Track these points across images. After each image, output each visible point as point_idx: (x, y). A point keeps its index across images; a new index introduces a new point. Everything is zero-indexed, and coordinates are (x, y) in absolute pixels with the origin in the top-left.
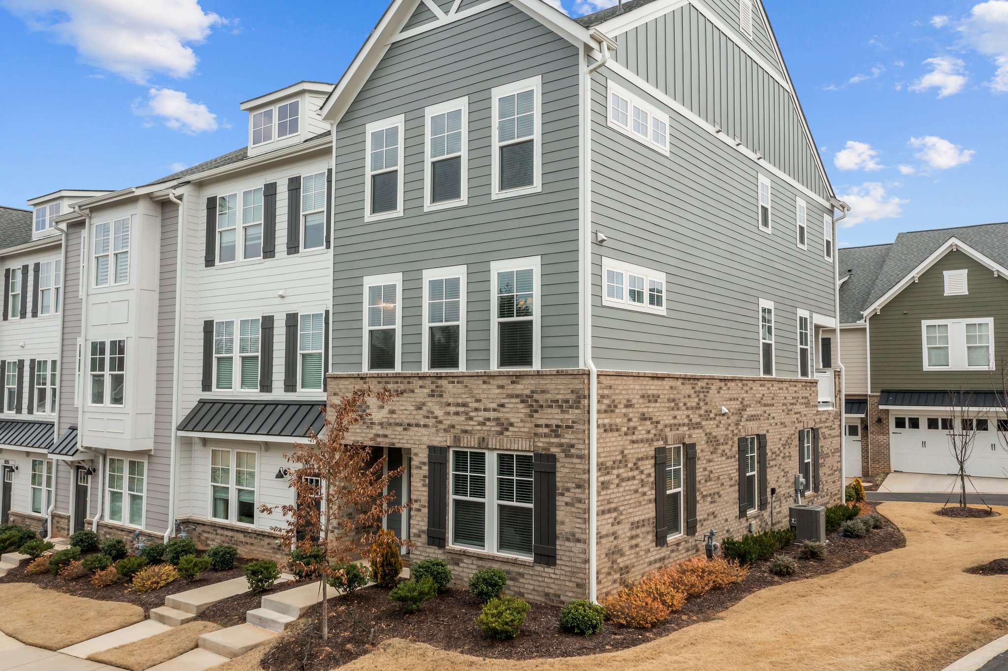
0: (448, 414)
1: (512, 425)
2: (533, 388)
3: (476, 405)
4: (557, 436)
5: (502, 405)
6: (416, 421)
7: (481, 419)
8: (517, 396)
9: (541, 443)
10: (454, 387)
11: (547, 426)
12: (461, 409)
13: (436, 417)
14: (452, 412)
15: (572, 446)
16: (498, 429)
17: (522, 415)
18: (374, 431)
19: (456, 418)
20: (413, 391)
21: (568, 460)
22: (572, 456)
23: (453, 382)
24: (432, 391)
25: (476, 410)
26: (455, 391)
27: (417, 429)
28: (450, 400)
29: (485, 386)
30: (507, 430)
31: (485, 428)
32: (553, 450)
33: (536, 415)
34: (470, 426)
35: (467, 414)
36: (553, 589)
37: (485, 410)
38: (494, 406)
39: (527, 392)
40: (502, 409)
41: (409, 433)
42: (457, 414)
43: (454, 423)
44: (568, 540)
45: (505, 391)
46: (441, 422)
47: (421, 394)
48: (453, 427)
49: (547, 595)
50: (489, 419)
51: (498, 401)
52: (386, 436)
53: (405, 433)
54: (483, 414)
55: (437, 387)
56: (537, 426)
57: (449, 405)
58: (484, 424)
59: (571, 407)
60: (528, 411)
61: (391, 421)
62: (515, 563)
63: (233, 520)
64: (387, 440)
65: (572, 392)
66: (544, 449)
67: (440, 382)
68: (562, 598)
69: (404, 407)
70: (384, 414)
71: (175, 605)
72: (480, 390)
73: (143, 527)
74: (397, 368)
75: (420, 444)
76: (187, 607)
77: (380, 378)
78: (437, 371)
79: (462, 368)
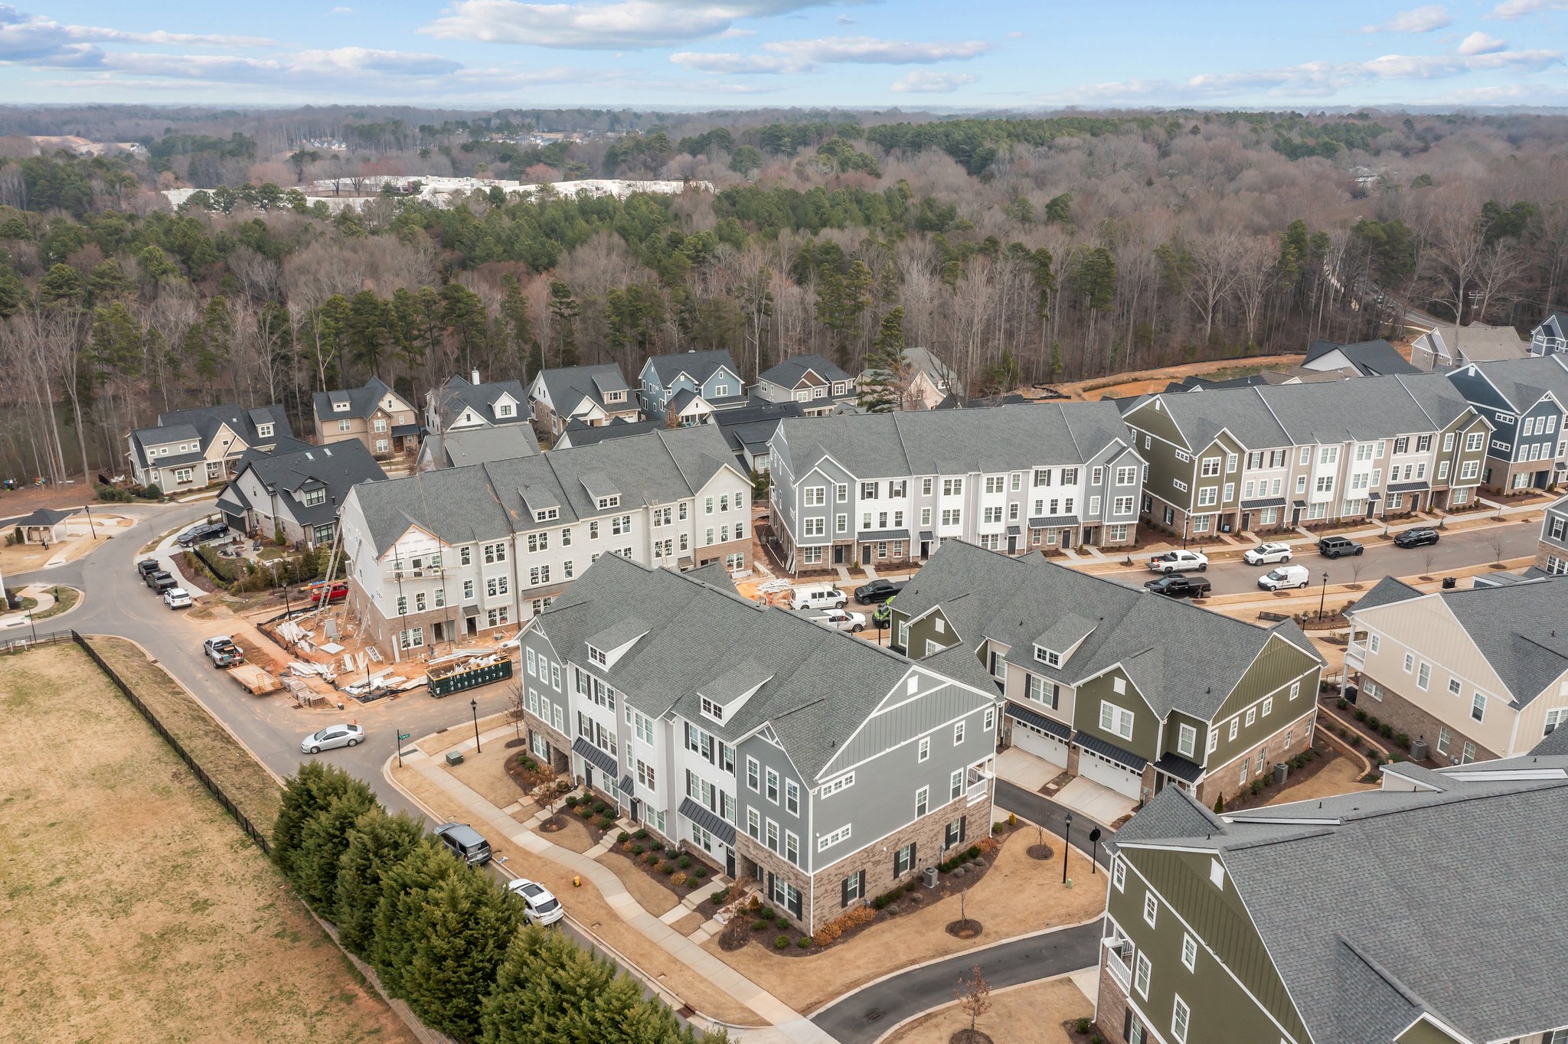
0: (775, 865)
3: (783, 868)
5: (790, 873)
6: (765, 862)
7: (784, 873)
8: (794, 873)
12: (779, 867)
13: (771, 864)
16: (788, 878)
18: (752, 856)
20: (764, 852)
23: (776, 857)
24: (770, 856)
26: (776, 860)
29: (785, 864)
30: (791, 880)
31: (785, 876)
32: (801, 892)
34: (781, 872)
36: (803, 927)
38: (787, 871)
41: (762, 863)
45: (790, 869)
47: (767, 855)
48: (776, 870)
52: (756, 860)
57: (774, 862)
60: (796, 878)
61: (758, 856)
62: (793, 916)
63: (702, 847)
68: (804, 930)
69: (761, 855)
70: (755, 853)
71: (689, 901)
72: (782, 864)
73: (664, 835)
74: (758, 841)
75: (766, 869)
76: (693, 903)
77: (753, 841)
78: (770, 850)
79: (777, 854)
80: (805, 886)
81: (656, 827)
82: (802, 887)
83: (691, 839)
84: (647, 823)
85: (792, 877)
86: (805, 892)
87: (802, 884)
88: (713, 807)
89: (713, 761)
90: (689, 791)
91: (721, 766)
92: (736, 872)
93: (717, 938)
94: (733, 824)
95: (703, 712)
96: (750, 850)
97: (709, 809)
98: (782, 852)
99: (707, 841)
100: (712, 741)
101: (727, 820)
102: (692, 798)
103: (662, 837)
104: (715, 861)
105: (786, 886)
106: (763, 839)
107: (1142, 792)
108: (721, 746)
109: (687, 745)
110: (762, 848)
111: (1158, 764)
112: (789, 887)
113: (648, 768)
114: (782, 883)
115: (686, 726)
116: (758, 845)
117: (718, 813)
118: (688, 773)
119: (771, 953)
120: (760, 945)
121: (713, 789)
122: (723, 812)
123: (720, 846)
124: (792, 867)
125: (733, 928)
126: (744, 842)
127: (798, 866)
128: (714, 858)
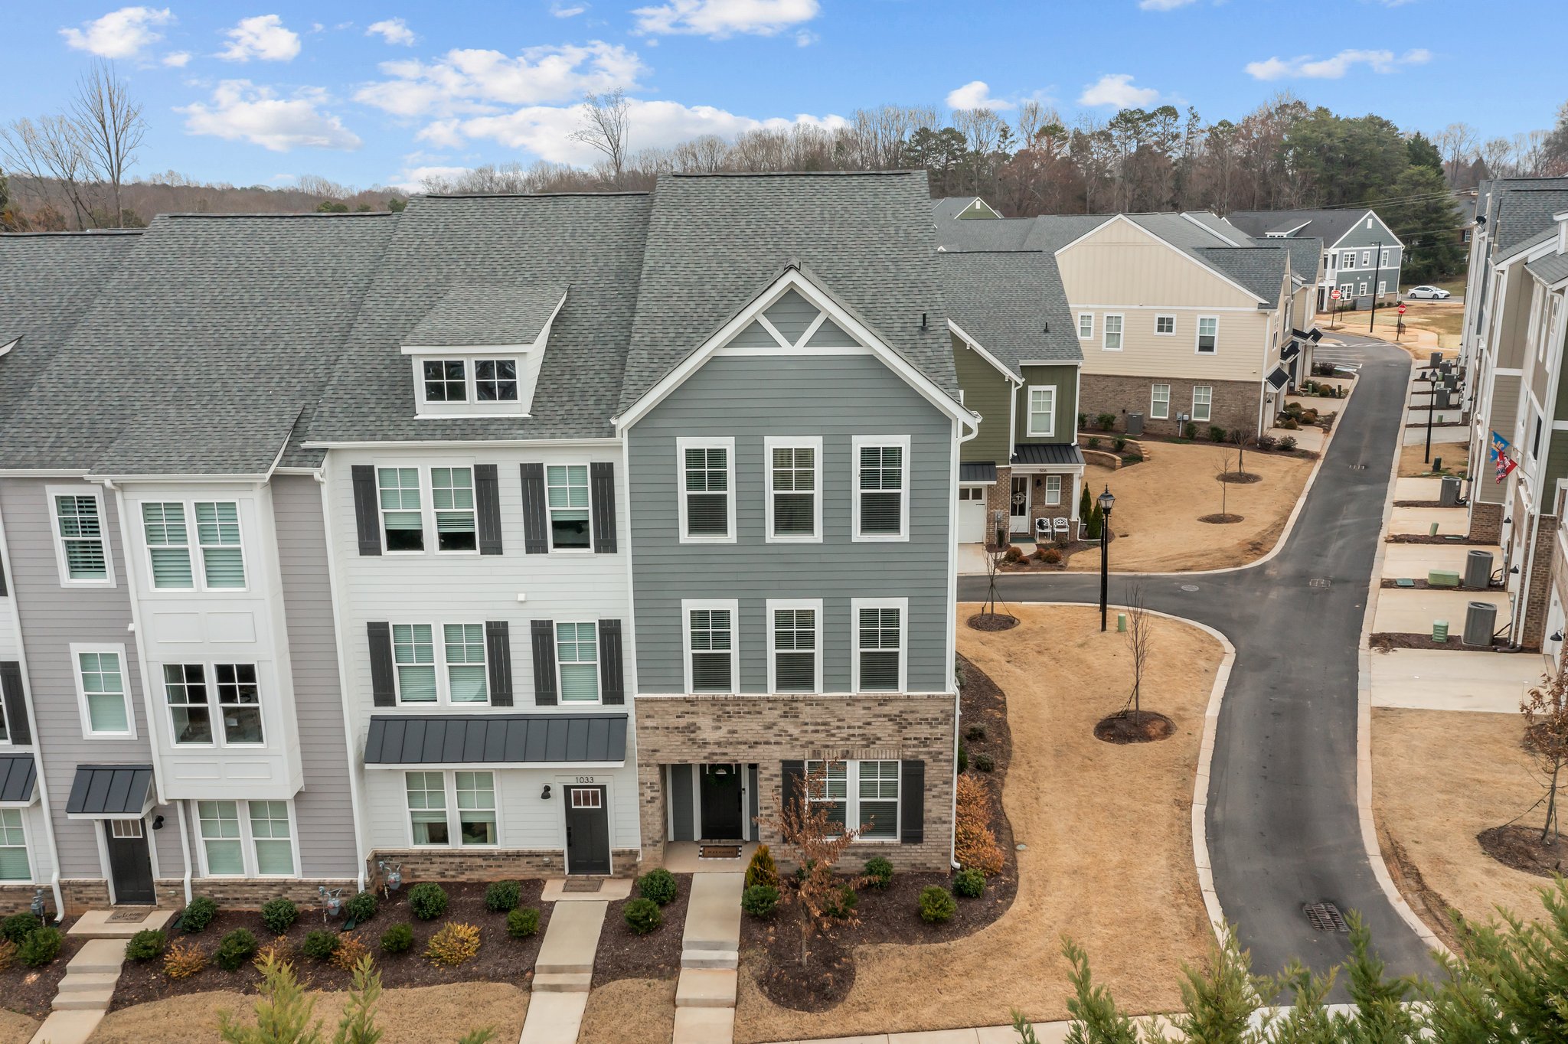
0: (806, 732)
1: (879, 739)
2: (902, 709)
3: (839, 724)
4: (924, 746)
5: (869, 724)
6: (766, 740)
7: (845, 735)
8: (885, 716)
9: (909, 753)
10: (812, 709)
11: (915, 739)
12: (823, 728)
13: (791, 735)
14: (810, 731)
15: (941, 753)
16: (864, 743)
17: (890, 732)
18: (709, 751)
19: (816, 735)
20: (760, 713)
21: (936, 764)
22: (940, 761)
23: (812, 705)
24: (785, 712)
25: (839, 728)
26: (812, 712)
27: (767, 746)
28: (807, 721)
29: (849, 708)
30: (874, 743)
31: (848, 743)
32: (921, 757)
33: (904, 731)
34: (831, 741)
35: (827, 731)
36: (921, 859)
37: (849, 728)
38: (860, 724)
39: (896, 712)
40: (868, 727)
41: (755, 750)
42: (817, 731)
43: (812, 739)
44: (935, 823)
45: (872, 712)
46: (797, 739)
47: (771, 716)
48: (812, 743)
49: (913, 865)
50: (854, 735)
51: (864, 720)
52: (725, 754)
53: (751, 750)
54: (846, 732)
55: (790, 709)
56: (905, 739)
57: (807, 724)
58: (848, 739)
59: (941, 723)
60: (896, 727)
61: (731, 740)
62: (882, 846)
64: (727, 758)
65: (942, 712)
66: (911, 756)
67: (794, 705)
68: (928, 865)
69: (749, 727)
70: (721, 734)
71: (553, 970)
72: (843, 711)
73: (296, 876)
74: (735, 691)
75: (771, 759)
76: (575, 969)
77: (714, 701)
78: (787, 694)
79: (818, 691)
80: (941, 729)
81: (251, 871)
82: (925, 742)
83: (404, 840)
84: (206, 875)
85: (883, 729)
86: (936, 747)
87: (924, 731)
88: (502, 693)
89: (494, 547)
90: (384, 693)
91: (535, 544)
92: (613, 847)
93: (758, 998)
94: (594, 706)
95: (427, 410)
96: (701, 735)
97: (485, 708)
98: (837, 678)
99: (476, 811)
100: (486, 477)
101: (566, 706)
102: (402, 708)
103: (286, 885)
104: (518, 855)
105: (853, 769)
106: (754, 677)
107: (991, 519)
108: (532, 476)
109: (368, 546)
110: (754, 702)
111: (1014, 460)
112: (867, 767)
113: (224, 672)
114: (839, 768)
115: (363, 479)
116: (737, 701)
117: (524, 701)
118: (378, 634)
119: (935, 946)
120: (886, 947)
121: (498, 633)
122: (546, 692)
123: (546, 794)
124: (884, 701)
125: (778, 953)
126: (673, 721)
127: (903, 690)
128: (512, 847)
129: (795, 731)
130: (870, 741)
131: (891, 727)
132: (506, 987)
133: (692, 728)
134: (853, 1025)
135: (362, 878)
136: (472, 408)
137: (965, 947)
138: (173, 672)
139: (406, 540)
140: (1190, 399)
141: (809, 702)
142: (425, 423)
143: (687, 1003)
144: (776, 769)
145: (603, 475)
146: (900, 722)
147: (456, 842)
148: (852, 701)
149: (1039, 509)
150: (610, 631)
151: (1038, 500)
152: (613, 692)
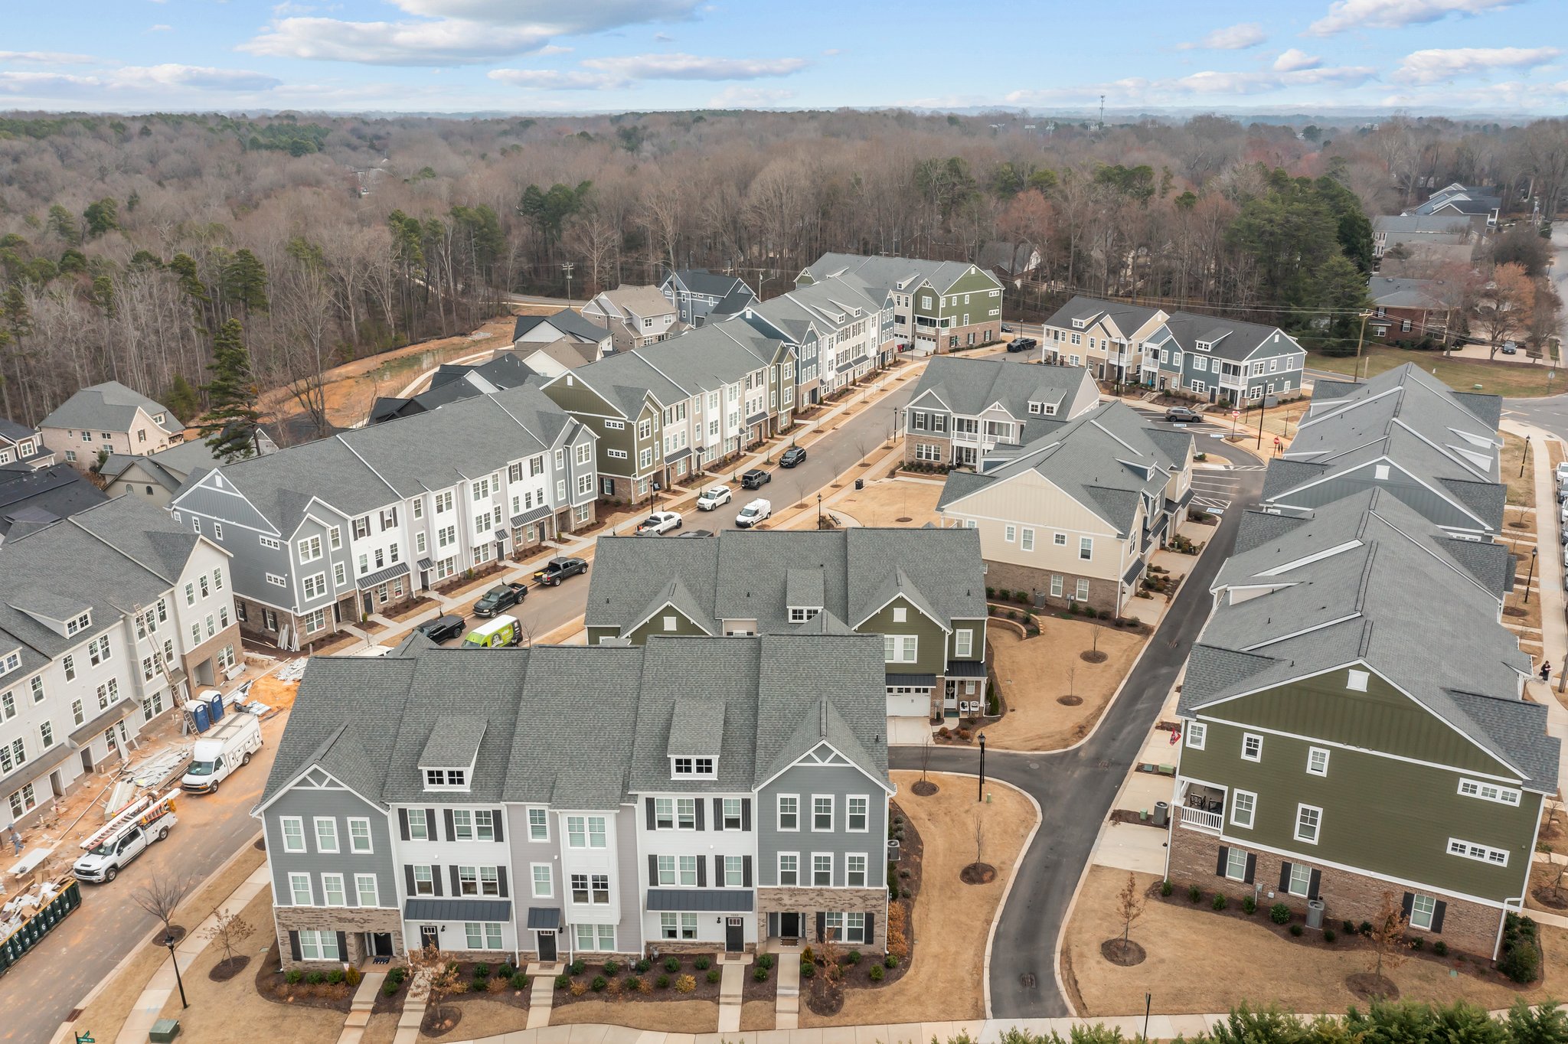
0: (826, 901)
1: (856, 905)
2: (865, 894)
4: (874, 908)
5: (852, 899)
6: (809, 904)
7: (842, 903)
8: (858, 896)
9: (868, 910)
11: (871, 905)
12: (833, 900)
13: (820, 903)
14: (828, 901)
15: (881, 911)
16: (850, 906)
17: (860, 902)
18: (785, 908)
19: (830, 903)
20: (808, 894)
21: (879, 915)
22: (881, 914)
23: (829, 892)
24: (817, 894)
25: (839, 900)
26: (829, 894)
27: (810, 907)
28: (827, 897)
29: (844, 893)
30: (854, 906)
32: (873, 912)
33: (866, 902)
34: (836, 905)
35: (835, 901)
36: (872, 950)
37: (843, 900)
38: (848, 899)
39: (863, 895)
41: (805, 908)
42: (830, 901)
43: (829, 905)
44: (878, 936)
45: (853, 894)
46: (822, 904)
47: (812, 895)
49: (869, 952)
50: (845, 903)
51: (850, 898)
52: (792, 909)
53: (803, 908)
55: (820, 893)
56: (867, 905)
57: (826, 899)
58: (843, 905)
59: (881, 899)
60: (863, 901)
61: (794, 904)
62: (857, 945)
64: (793, 911)
65: (881, 895)
67: (822, 891)
68: (875, 953)
69: (803, 899)
70: (792, 902)
71: (727, 996)
72: (842, 894)
73: (615, 951)
74: (798, 885)
75: (812, 912)
76: (735, 996)
77: (789, 889)
78: (819, 887)
79: (832, 886)
80: (881, 902)
81: (596, 949)
82: (874, 906)
83: (659, 937)
84: (578, 950)
85: (858, 901)
86: (879, 908)
87: (874, 902)
88: (702, 881)
89: (701, 827)
90: (653, 880)
91: (718, 827)
92: (745, 941)
93: (807, 1010)
94: (740, 887)
95: (676, 776)
96: (783, 902)
97: (694, 887)
98: (839, 881)
99: (689, 927)
100: (700, 803)
101: (728, 887)
102: (661, 887)
103: (611, 955)
104: (706, 944)
105: (845, 916)
106: (806, 880)
107: (933, 705)
108: (718, 803)
109: (651, 826)
110: (805, 890)
111: (947, 674)
112: (850, 915)
113: (595, 878)
114: (839, 915)
115: (650, 802)
116: (799, 890)
117: (711, 885)
118: (653, 860)
119: (875, 990)
120: (856, 990)
121: (701, 860)
122: (720, 881)
123: (719, 922)
124: (858, 891)
125: (814, 991)
126: (773, 897)
127: (866, 886)
128: (703, 941)
129: (822, 901)
130: (852, 906)
131: (861, 900)
132: (709, 1003)
133: (780, 899)
134: (843, 1022)
135: (643, 953)
136: (694, 776)
137: (887, 990)
138: (575, 877)
139: (667, 824)
140: (1075, 587)
141: (828, 890)
142: (676, 782)
143: (780, 1012)
144: (815, 915)
145: (746, 803)
146: (865, 899)
147: (680, 938)
148: (845, 891)
149: (962, 696)
150: (747, 861)
151: (962, 691)
152: (748, 882)
